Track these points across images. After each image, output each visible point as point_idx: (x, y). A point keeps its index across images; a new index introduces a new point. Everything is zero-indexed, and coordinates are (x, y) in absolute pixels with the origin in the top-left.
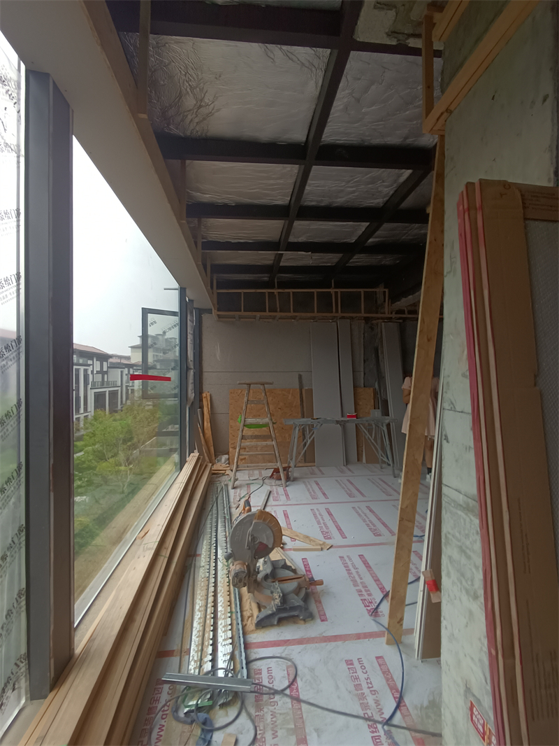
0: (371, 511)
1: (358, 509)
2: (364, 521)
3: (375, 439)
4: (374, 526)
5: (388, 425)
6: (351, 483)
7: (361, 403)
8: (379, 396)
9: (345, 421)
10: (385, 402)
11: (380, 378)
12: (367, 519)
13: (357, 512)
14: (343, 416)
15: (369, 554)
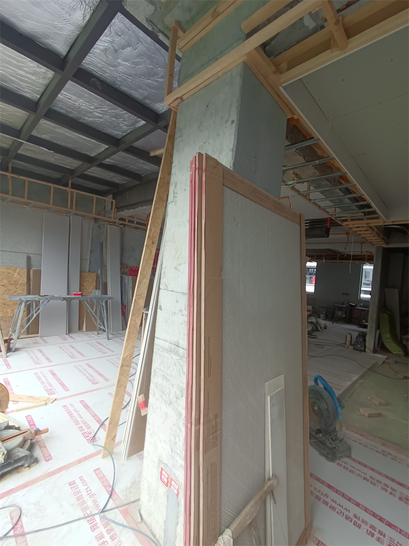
0: (90, 366)
1: (79, 367)
2: (84, 375)
3: (96, 312)
4: (92, 377)
5: (106, 302)
6: (73, 348)
7: (85, 284)
8: (100, 280)
9: (71, 298)
10: (105, 285)
11: (103, 266)
12: (87, 373)
13: (79, 369)
14: (68, 294)
15: (87, 399)
